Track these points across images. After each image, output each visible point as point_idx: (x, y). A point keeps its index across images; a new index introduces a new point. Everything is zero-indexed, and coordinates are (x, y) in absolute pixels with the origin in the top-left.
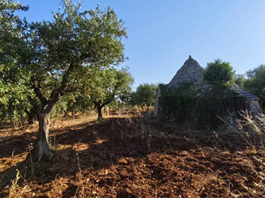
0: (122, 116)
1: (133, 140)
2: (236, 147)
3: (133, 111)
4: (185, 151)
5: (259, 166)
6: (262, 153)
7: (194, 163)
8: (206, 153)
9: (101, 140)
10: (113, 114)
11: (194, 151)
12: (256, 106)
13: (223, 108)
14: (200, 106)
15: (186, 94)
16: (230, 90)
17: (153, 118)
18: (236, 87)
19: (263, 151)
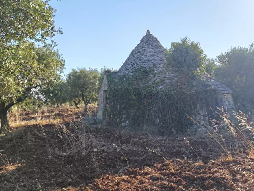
0: (44, 122)
1: (69, 160)
2: (209, 155)
3: (61, 113)
4: (148, 167)
5: (236, 176)
6: (237, 159)
7: (162, 183)
8: (176, 167)
9: (13, 165)
10: (27, 119)
11: (160, 165)
12: (229, 101)
13: (192, 105)
14: (163, 102)
15: (144, 85)
16: (200, 80)
17: (95, 123)
18: (207, 76)
19: (238, 156)
